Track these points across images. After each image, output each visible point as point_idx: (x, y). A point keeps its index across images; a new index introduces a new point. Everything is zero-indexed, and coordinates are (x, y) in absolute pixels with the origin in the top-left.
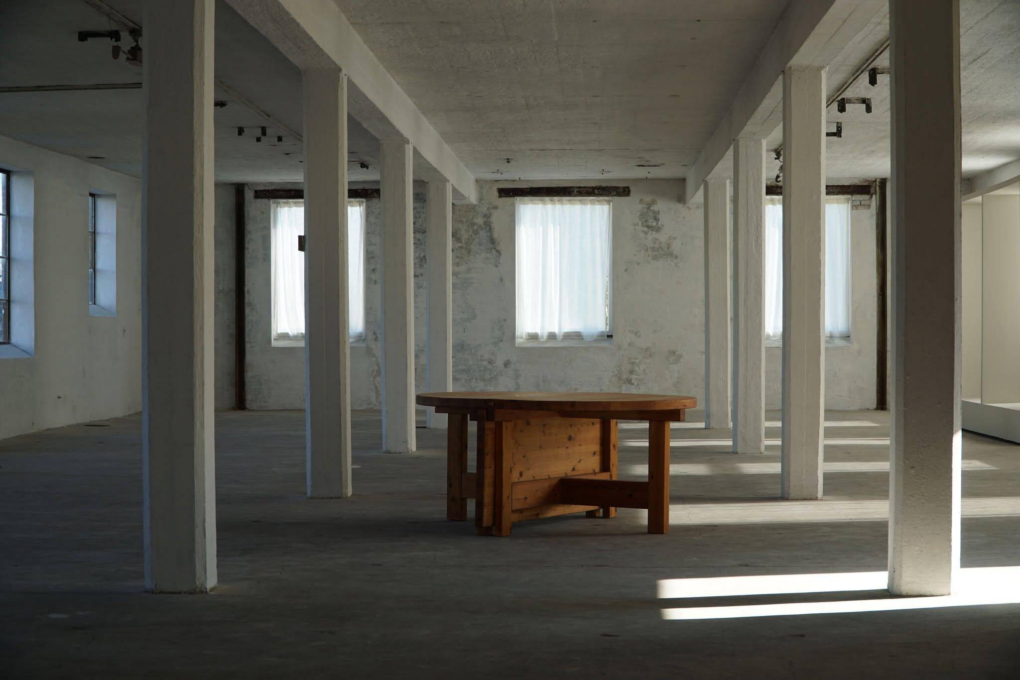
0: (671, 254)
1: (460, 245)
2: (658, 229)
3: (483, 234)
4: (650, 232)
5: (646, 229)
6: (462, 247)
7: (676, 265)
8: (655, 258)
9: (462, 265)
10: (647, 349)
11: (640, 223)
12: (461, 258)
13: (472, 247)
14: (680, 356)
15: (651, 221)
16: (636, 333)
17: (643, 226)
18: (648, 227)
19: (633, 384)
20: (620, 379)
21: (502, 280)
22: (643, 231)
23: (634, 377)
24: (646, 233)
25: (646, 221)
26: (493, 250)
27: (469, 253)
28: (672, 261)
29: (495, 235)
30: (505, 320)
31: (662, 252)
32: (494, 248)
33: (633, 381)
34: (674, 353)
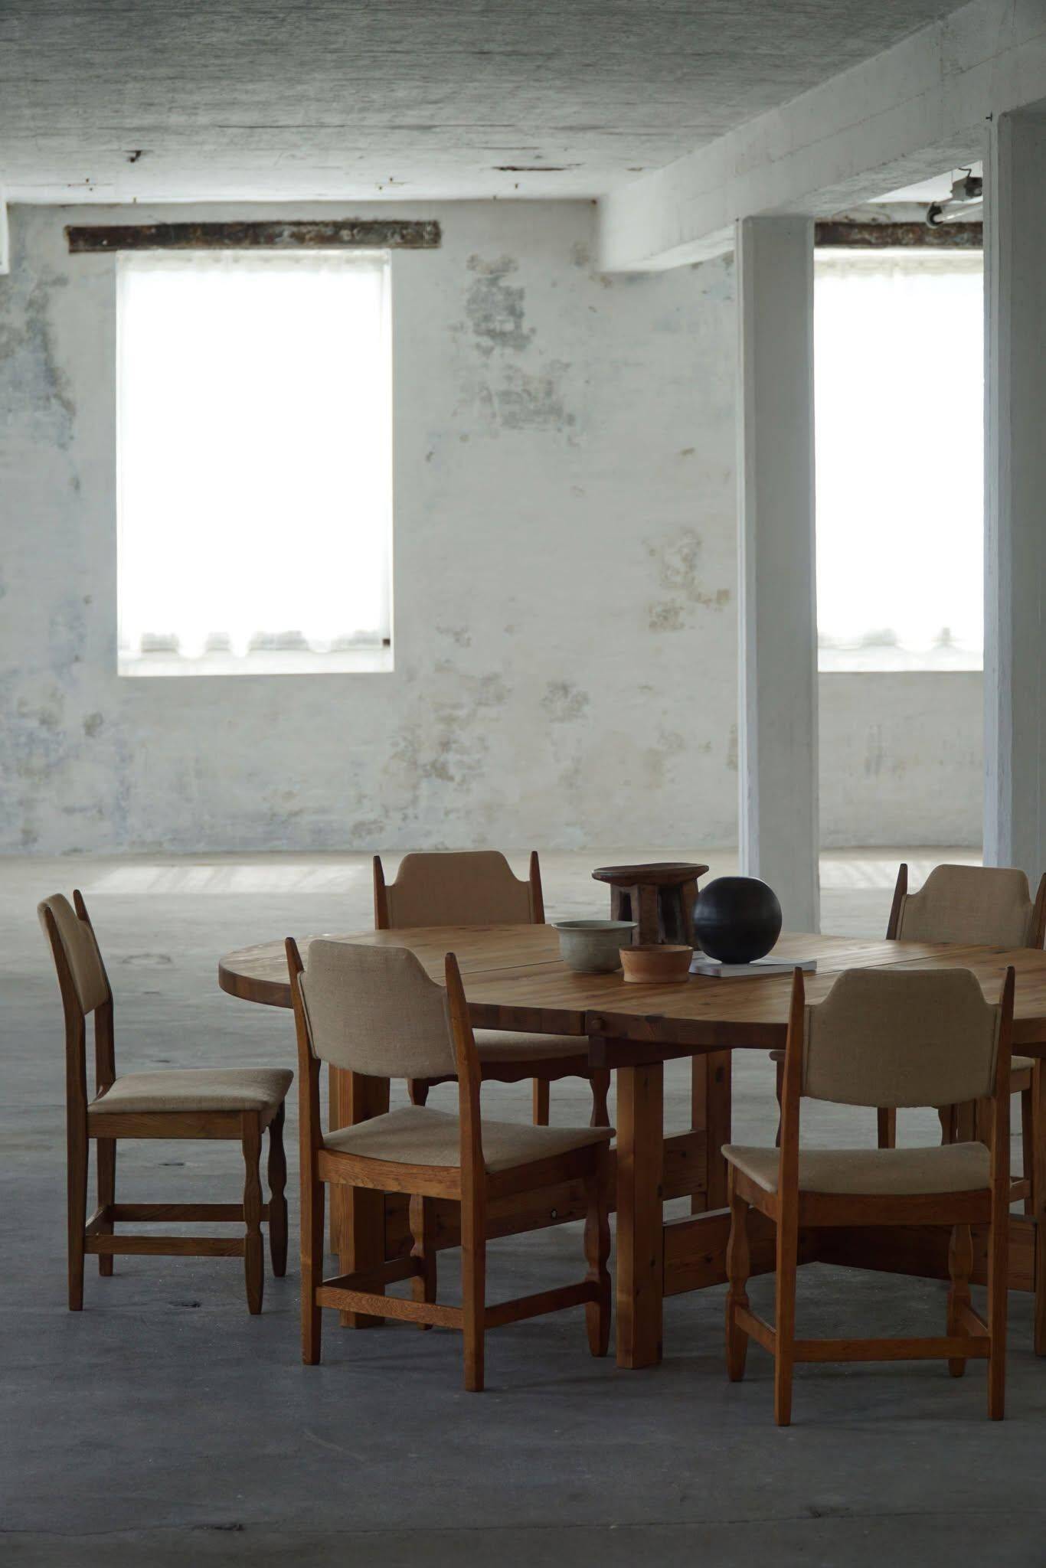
0: (556, 411)
2: (518, 341)
3: (24, 355)
4: (497, 351)
5: (486, 341)
7: (570, 441)
8: (511, 421)
10: (488, 680)
11: (470, 324)
14: (583, 699)
15: (499, 318)
16: (457, 636)
17: (478, 333)
18: (491, 334)
19: (451, 779)
20: (414, 764)
21: (77, 485)
22: (478, 346)
23: (452, 757)
24: (488, 352)
25: (487, 318)
26: (53, 401)
28: (559, 430)
29: (61, 356)
30: (87, 601)
31: (532, 406)
32: (58, 396)
33: (452, 770)
34: (565, 689)
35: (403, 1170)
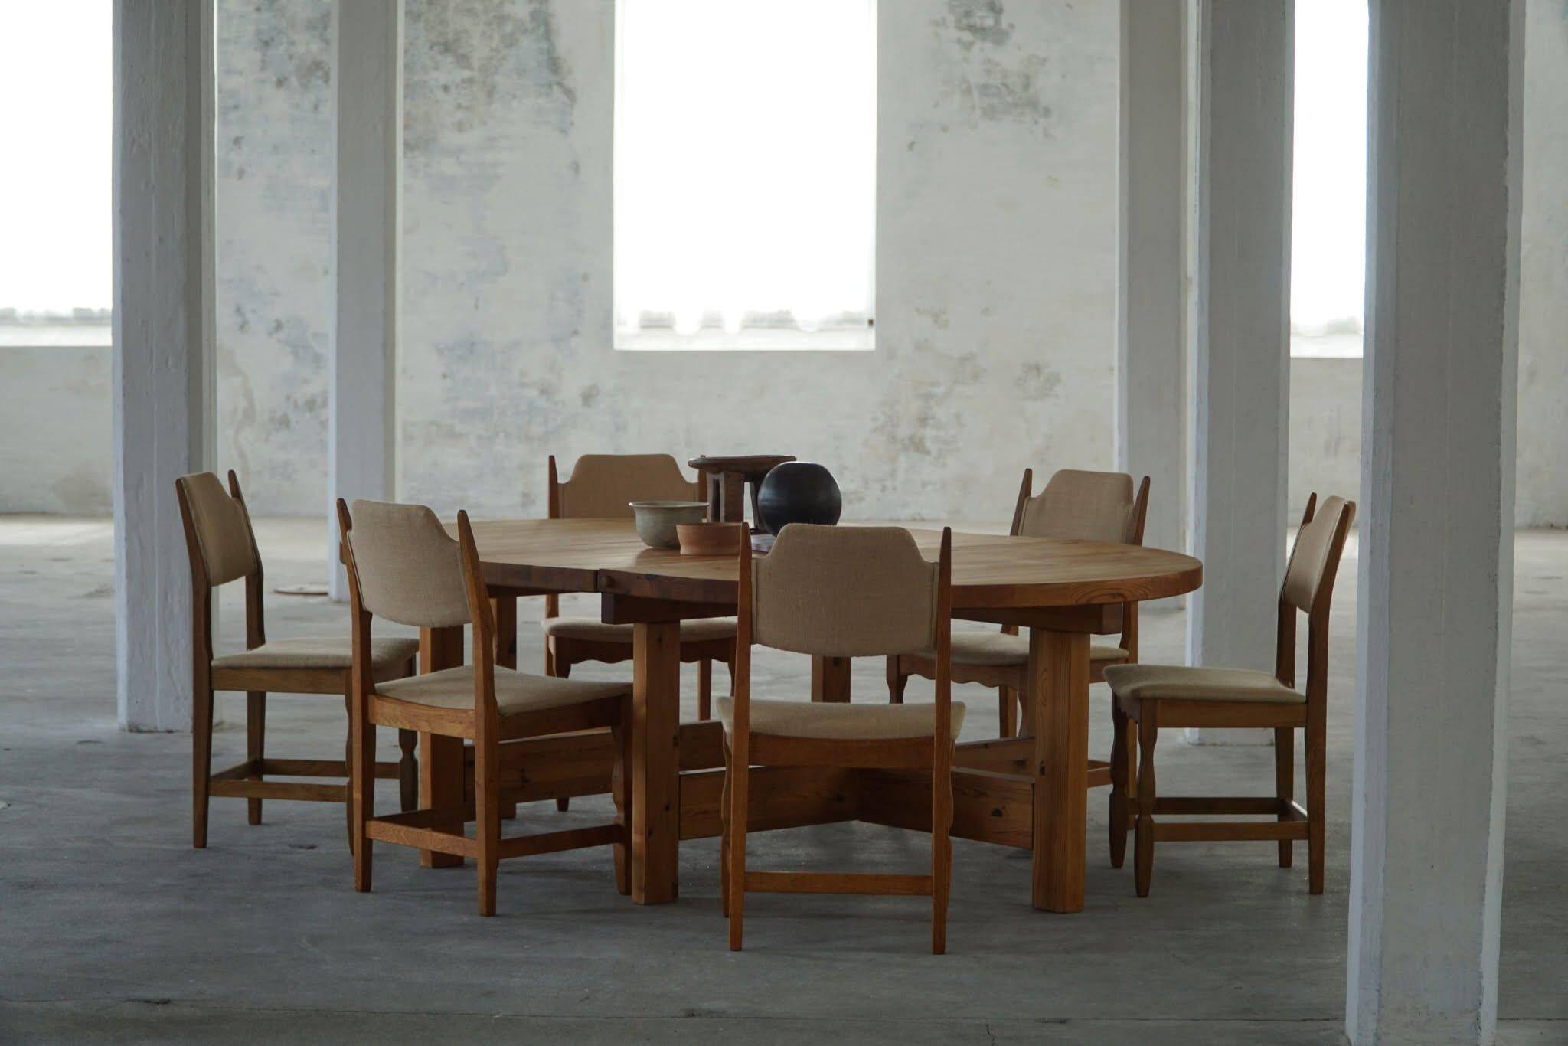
0: (1033, 104)
1: (466, 74)
2: (998, 36)
3: (528, 44)
4: (978, 46)
5: (967, 36)
6: (470, 81)
7: (1046, 133)
8: (990, 113)
9: (471, 126)
10: (965, 359)
11: (951, 18)
12: (467, 109)
13: (499, 79)
14: (1054, 380)
15: (979, 14)
16: (936, 317)
17: (961, 29)
18: (972, 28)
19: (928, 453)
20: (893, 438)
21: (576, 168)
22: (959, 41)
23: (929, 433)
24: (968, 46)
25: (968, 14)
26: (555, 88)
27: (490, 94)
28: (1036, 122)
29: (562, 45)
30: (585, 278)
31: (1009, 99)
32: (559, 84)
33: (929, 444)
34: (1038, 369)
35: (432, 712)
